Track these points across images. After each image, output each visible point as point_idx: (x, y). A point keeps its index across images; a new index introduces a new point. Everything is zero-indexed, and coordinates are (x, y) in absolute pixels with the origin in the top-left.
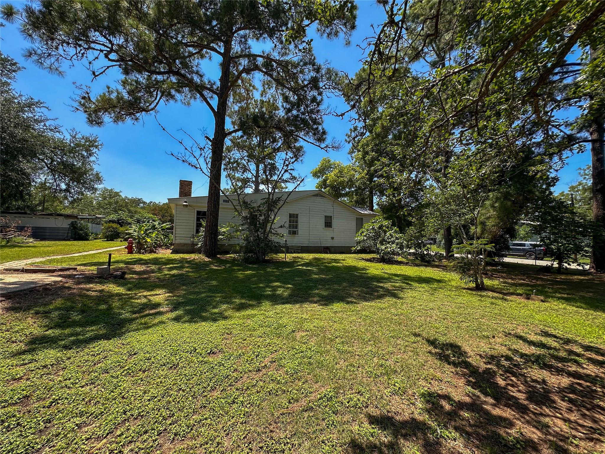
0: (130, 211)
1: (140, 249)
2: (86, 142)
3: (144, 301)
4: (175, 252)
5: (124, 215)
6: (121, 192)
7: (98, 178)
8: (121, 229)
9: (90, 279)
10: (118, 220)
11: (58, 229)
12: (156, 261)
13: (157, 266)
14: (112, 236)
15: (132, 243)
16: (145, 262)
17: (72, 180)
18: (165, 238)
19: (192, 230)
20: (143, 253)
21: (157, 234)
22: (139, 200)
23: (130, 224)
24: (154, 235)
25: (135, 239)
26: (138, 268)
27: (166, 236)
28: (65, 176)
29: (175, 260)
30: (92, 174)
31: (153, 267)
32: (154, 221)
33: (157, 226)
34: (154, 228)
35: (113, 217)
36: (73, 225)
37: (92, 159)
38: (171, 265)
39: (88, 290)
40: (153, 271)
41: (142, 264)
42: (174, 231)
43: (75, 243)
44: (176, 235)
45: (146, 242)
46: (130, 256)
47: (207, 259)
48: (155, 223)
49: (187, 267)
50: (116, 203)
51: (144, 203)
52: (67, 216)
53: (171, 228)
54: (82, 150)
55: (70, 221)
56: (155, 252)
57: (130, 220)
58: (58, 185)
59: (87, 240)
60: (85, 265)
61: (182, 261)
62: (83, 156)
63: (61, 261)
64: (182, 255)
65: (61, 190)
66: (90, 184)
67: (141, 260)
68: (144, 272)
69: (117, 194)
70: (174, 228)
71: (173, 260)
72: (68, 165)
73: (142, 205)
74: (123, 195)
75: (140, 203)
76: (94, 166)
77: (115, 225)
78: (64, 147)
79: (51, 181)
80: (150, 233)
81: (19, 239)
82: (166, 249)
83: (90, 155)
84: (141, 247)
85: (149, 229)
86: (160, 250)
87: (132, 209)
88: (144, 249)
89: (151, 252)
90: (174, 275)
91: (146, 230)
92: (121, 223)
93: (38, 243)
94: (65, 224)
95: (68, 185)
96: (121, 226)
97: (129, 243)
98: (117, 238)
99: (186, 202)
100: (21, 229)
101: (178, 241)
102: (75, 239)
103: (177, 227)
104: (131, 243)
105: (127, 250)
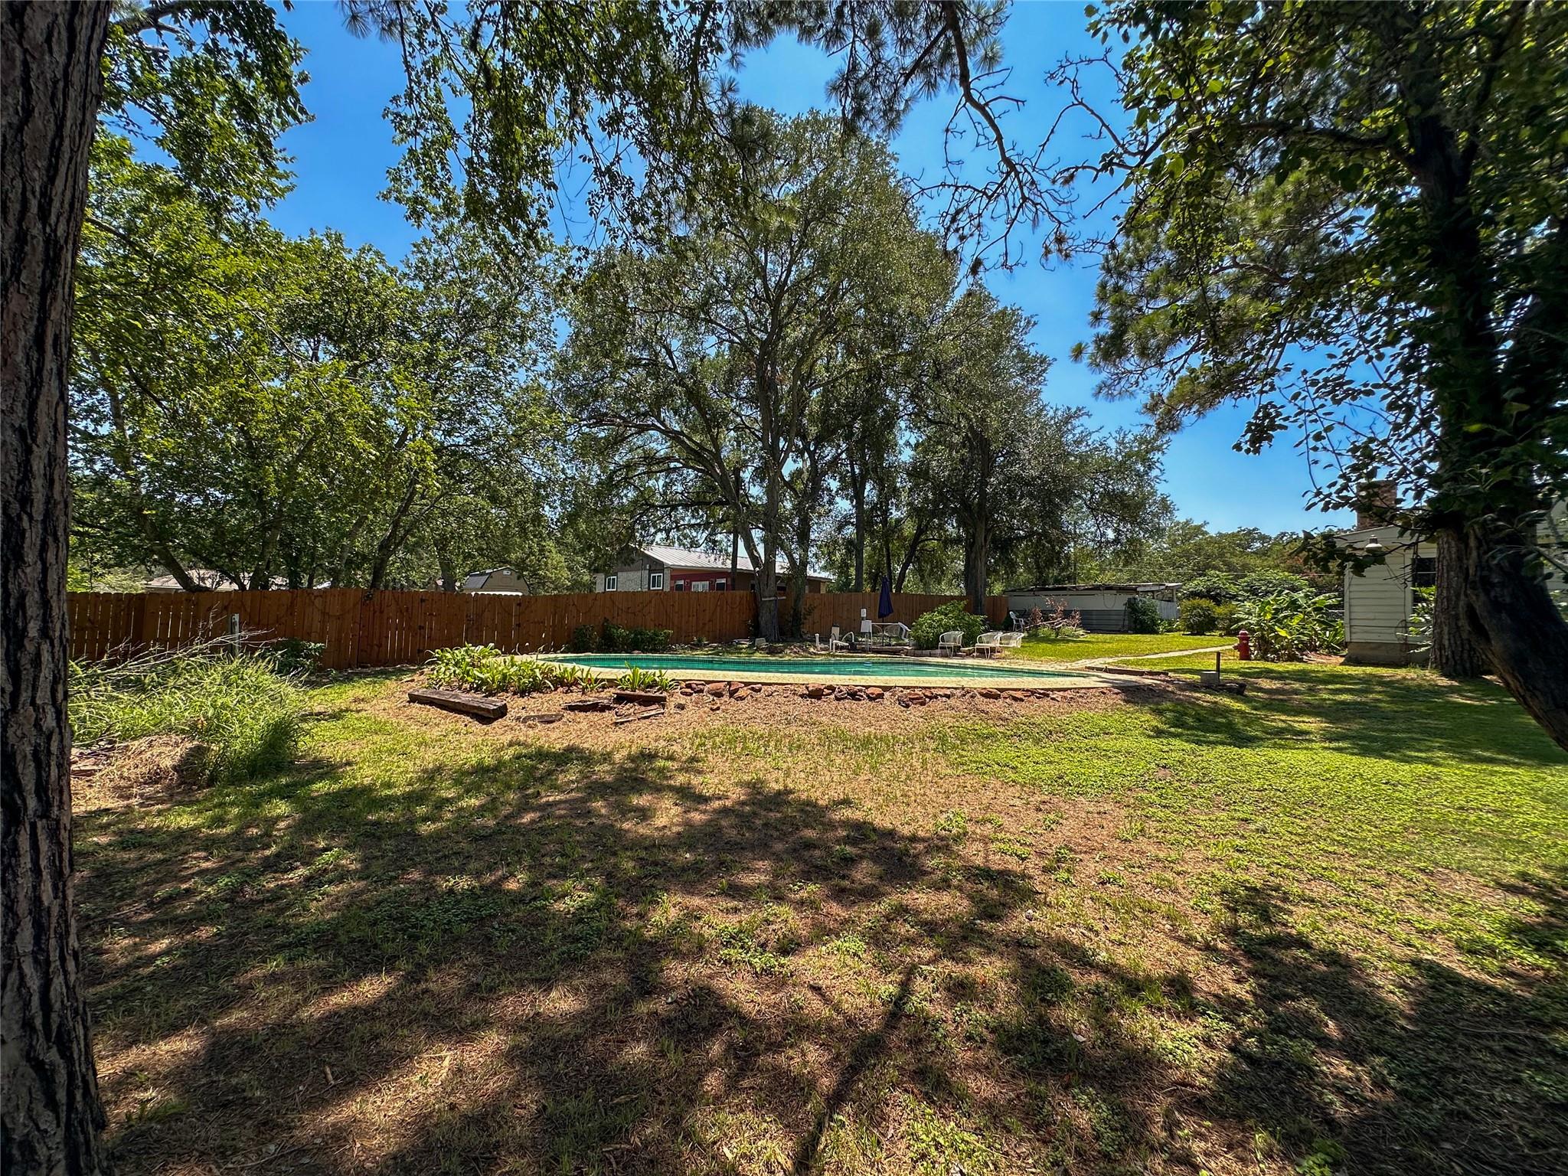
0: (1230, 568)
1: (1266, 652)
2: (1140, 444)
3: (1281, 725)
4: (1351, 661)
5: (1218, 578)
6: (1206, 523)
7: (1166, 507)
8: (1220, 610)
9: (1193, 687)
10: (1209, 591)
11: (1108, 612)
12: (1302, 676)
13: (1306, 685)
14: (1202, 626)
15: (1248, 639)
16: (1281, 676)
17: (1123, 519)
18: (1325, 629)
19: (1401, 609)
20: (1273, 661)
21: (1303, 620)
22: (1250, 532)
23: (1234, 597)
24: (1295, 622)
25: (1253, 631)
26: (1266, 684)
27: (1327, 625)
28: (1112, 514)
29: (1350, 677)
30: (1155, 502)
31: (1297, 685)
32: (1294, 589)
33: (1301, 602)
34: (1294, 605)
35: (1198, 584)
36: (1131, 605)
37: (1154, 473)
38: (1338, 686)
39: (1198, 699)
40: (1296, 692)
41: (1272, 678)
42: (1346, 611)
43: (1140, 637)
44: (1354, 623)
45: (1277, 636)
46: (1244, 664)
47: (1444, 682)
48: (1296, 595)
49: (1380, 692)
50: (1199, 549)
51: (1264, 538)
52: (1122, 590)
53: (1340, 606)
54: (1136, 463)
55: (1124, 598)
56: (1301, 660)
57: (1233, 590)
58: (1103, 535)
59: (1156, 632)
60: (1175, 671)
61: (1367, 680)
62: (1138, 474)
63: (1137, 663)
64: (1369, 670)
65: (1108, 542)
66: (1152, 521)
67: (1272, 671)
68: (1277, 691)
69: (1198, 529)
70: (1346, 605)
71: (1343, 676)
72: (1116, 496)
73: (1258, 545)
74: (1212, 531)
75: (1254, 540)
76: (1157, 486)
77: (1205, 603)
78: (1108, 465)
79: (1093, 529)
80: (1286, 617)
81: (1069, 630)
82: (1329, 654)
83: (1150, 468)
84: (1266, 648)
85: (1282, 610)
86: (1312, 656)
87: (1234, 560)
88: (1276, 652)
89: (1292, 658)
90: (1343, 703)
91: (1277, 611)
92: (1217, 597)
93: (1089, 637)
94: (1117, 603)
95: (1117, 531)
96: (1218, 603)
97: (1241, 639)
98: (1210, 630)
99: (1374, 541)
100: (1067, 614)
101: (1357, 637)
102: (1136, 632)
103: (1353, 602)
104: (1245, 639)
105: (1238, 653)
